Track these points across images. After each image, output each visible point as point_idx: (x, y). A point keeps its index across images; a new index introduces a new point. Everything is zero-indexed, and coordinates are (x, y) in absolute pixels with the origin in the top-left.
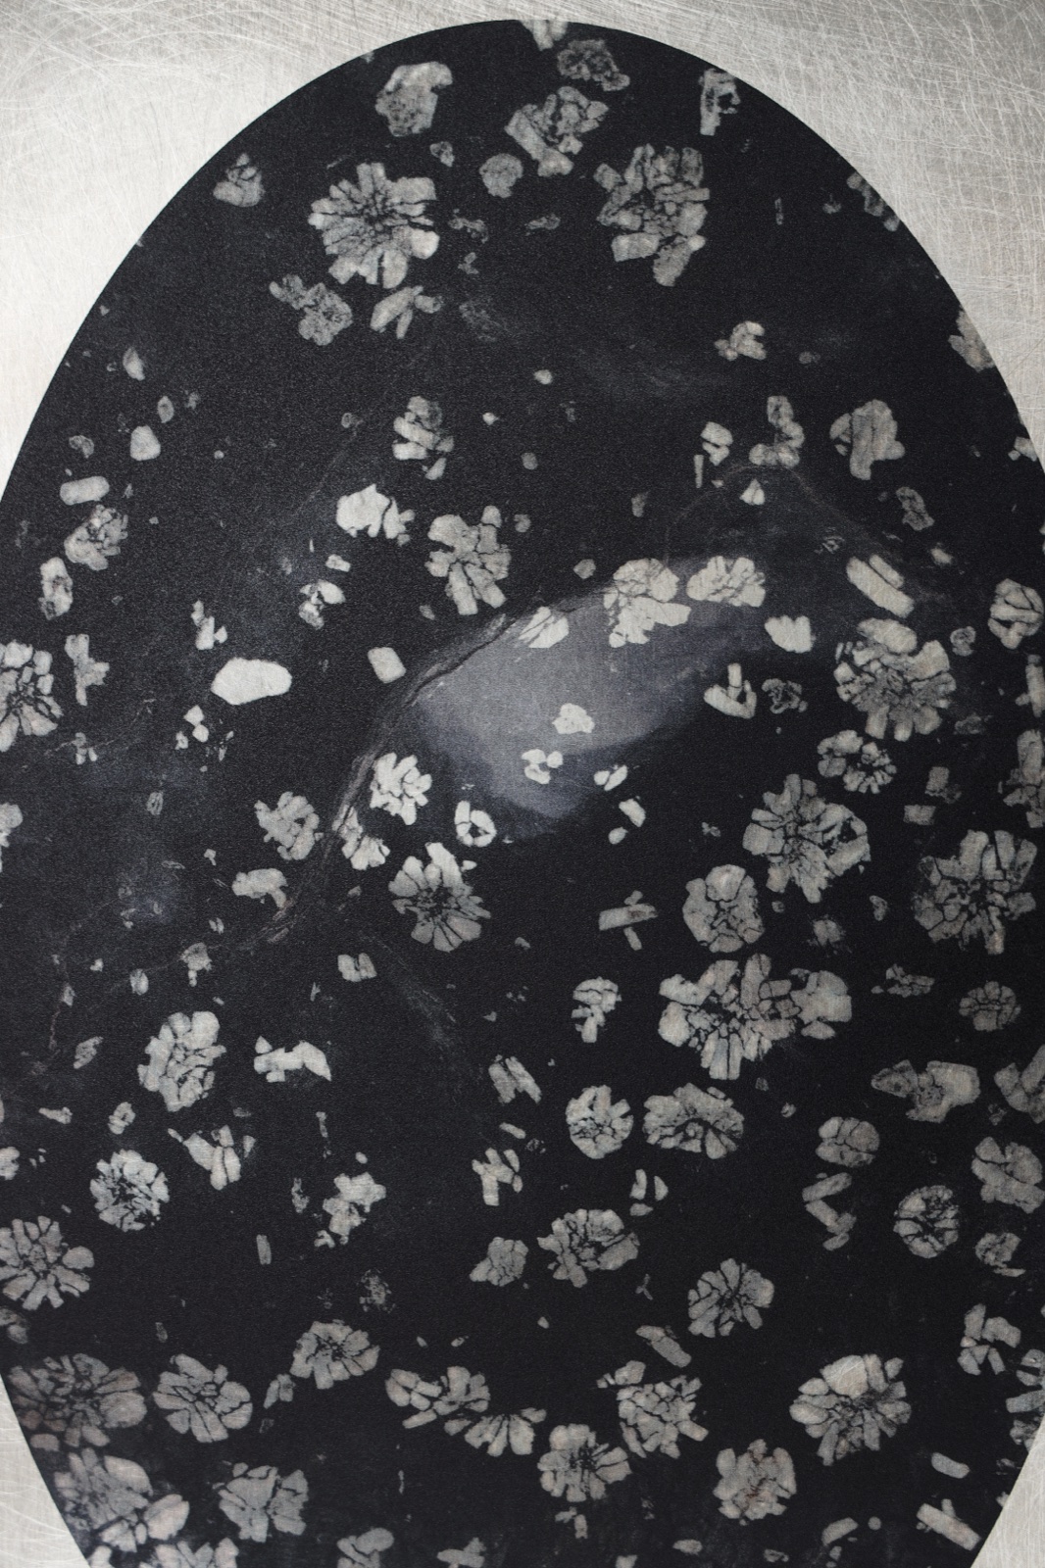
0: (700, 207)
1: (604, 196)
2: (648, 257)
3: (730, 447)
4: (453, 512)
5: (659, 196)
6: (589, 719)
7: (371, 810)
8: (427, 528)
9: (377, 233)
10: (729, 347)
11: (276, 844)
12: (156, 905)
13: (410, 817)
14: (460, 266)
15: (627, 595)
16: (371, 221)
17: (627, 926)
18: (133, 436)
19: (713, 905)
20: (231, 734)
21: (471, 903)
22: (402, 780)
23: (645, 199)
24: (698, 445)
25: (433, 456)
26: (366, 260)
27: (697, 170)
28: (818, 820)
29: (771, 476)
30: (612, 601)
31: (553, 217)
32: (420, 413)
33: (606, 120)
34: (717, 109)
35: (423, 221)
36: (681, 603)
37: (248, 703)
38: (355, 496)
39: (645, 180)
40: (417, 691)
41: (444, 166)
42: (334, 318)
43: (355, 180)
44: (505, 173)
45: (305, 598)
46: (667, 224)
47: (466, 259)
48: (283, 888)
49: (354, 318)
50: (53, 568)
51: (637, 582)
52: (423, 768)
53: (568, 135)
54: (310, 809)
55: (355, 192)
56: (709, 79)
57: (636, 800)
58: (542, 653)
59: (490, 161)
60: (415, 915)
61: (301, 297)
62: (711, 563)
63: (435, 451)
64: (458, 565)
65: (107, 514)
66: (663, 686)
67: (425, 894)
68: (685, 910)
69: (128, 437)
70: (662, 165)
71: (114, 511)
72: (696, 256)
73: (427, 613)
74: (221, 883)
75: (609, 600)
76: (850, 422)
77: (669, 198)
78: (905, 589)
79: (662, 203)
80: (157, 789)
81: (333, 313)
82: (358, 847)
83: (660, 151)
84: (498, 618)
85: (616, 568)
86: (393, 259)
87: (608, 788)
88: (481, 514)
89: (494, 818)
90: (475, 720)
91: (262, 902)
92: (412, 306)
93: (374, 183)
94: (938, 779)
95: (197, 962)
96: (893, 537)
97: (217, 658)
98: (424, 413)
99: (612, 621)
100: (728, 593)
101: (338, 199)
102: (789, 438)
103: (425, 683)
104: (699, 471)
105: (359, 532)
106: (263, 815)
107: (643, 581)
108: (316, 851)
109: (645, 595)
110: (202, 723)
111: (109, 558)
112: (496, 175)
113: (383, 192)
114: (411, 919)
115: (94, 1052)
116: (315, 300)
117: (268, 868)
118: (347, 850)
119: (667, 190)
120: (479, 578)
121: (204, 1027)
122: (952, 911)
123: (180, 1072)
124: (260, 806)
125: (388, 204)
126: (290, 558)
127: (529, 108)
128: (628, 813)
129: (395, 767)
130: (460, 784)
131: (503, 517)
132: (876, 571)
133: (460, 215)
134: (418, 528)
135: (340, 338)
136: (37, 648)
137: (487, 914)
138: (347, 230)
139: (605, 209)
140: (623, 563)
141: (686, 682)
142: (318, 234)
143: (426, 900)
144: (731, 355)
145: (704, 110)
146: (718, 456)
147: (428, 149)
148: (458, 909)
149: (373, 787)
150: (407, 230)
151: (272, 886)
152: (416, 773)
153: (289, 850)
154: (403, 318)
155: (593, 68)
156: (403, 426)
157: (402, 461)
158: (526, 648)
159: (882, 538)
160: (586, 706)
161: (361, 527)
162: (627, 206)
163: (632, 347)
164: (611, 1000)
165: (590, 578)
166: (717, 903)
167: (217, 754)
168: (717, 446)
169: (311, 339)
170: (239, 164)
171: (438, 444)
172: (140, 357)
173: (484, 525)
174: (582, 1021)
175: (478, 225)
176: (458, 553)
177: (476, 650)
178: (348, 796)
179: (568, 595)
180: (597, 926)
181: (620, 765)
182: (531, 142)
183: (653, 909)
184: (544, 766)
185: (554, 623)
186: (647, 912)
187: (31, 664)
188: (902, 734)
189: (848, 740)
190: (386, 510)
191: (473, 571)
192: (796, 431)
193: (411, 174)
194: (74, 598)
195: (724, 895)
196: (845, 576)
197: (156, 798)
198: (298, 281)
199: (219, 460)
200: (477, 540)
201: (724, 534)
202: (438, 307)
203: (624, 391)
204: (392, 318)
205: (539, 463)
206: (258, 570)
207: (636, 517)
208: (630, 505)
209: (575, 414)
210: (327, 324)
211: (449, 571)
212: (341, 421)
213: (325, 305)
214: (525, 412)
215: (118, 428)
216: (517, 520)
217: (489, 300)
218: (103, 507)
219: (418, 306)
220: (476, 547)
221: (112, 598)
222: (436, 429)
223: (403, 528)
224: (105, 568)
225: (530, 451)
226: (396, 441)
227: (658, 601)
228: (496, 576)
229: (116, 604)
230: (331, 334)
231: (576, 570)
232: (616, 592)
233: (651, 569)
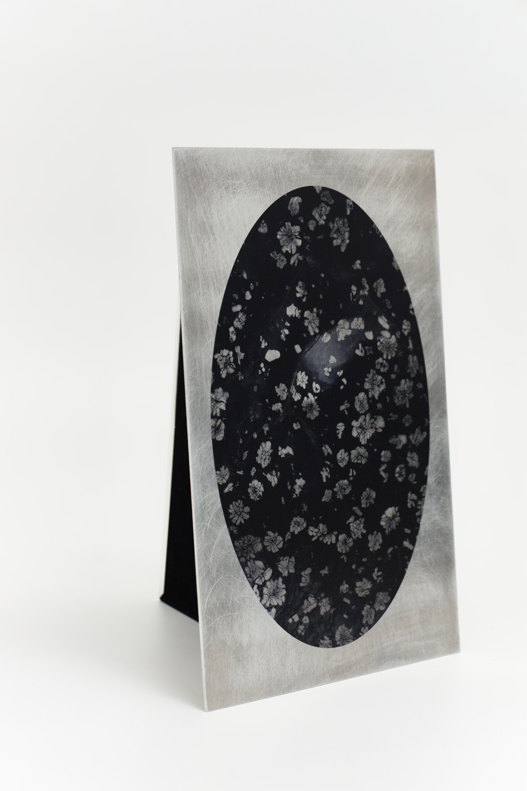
0: (348, 232)
1: (331, 230)
2: (339, 245)
3: (356, 291)
4: (308, 310)
5: (341, 230)
6: (335, 359)
7: (297, 386)
9: (290, 240)
10: (354, 267)
11: (279, 396)
12: (257, 415)
13: (304, 387)
14: (306, 248)
15: (340, 328)
16: (289, 237)
17: (345, 409)
19: (360, 402)
20: (269, 369)
21: (317, 407)
22: (302, 378)
23: (338, 231)
24: (350, 291)
25: (304, 296)
26: (288, 247)
27: (347, 223)
28: (376, 380)
29: (364, 297)
31: (322, 235)
33: (330, 211)
34: (350, 209)
35: (298, 237)
36: (350, 329)
37: (272, 361)
38: (290, 307)
39: (338, 226)
40: (304, 355)
41: (301, 223)
43: (285, 227)
44: (313, 224)
45: (282, 333)
46: (342, 237)
47: (307, 246)
48: (281, 407)
49: (286, 262)
50: (231, 329)
51: (342, 325)
52: (306, 374)
53: (324, 215)
54: (285, 387)
55: (285, 229)
56: (348, 201)
57: (345, 378)
58: (326, 344)
59: (310, 222)
60: (307, 411)
61: (276, 256)
62: (355, 319)
64: (310, 323)
65: (242, 314)
66: (348, 350)
67: (308, 406)
68: (355, 404)
69: (245, 294)
70: (341, 222)
72: (348, 244)
73: (305, 336)
74: (269, 408)
75: (337, 329)
76: (377, 284)
78: (388, 323)
80: (256, 385)
81: (282, 260)
82: (295, 395)
83: (340, 219)
84: (318, 336)
85: (338, 322)
86: (293, 246)
87: (340, 376)
88: (313, 310)
89: (320, 385)
90: (315, 362)
91: (278, 411)
92: (297, 258)
93: (289, 227)
94: (396, 367)
95: (266, 429)
96: (385, 311)
97: (266, 349)
98: (301, 285)
99: (338, 335)
100: (358, 326)
101: (282, 231)
102: (366, 288)
103: (305, 353)
104: (351, 297)
106: (277, 389)
108: (287, 397)
109: (344, 328)
110: (264, 367)
112: (311, 225)
113: (290, 229)
114: (306, 413)
115: (247, 454)
116: (279, 257)
117: (278, 403)
118: (293, 396)
119: (342, 228)
120: (314, 326)
121: (269, 444)
122: (400, 399)
123: (264, 458)
124: (276, 387)
125: (292, 232)
126: (278, 323)
127: (316, 208)
128: (343, 382)
129: (301, 375)
130: (313, 377)
131: (317, 310)
132: (383, 319)
133: (305, 235)
134: (302, 314)
135: (285, 266)
136: (230, 350)
137: (320, 409)
138: (284, 239)
139: (331, 233)
140: (339, 320)
141: (352, 349)
142: (278, 240)
145: (347, 209)
146: (354, 293)
147: (298, 219)
148: (314, 409)
149: (297, 380)
150: (296, 239)
151: (279, 407)
152: (305, 376)
153: (282, 398)
154: (296, 261)
155: (327, 199)
156: (298, 289)
157: (298, 297)
158: (323, 342)
159: (383, 311)
160: (334, 356)
161: (291, 315)
162: (335, 232)
163: (338, 267)
164: (343, 427)
165: (333, 325)
167: (267, 375)
168: (354, 291)
169: (278, 267)
170: (263, 223)
171: (304, 293)
172: (245, 272)
173: (314, 313)
174: (338, 434)
175: (309, 238)
176: (309, 320)
177: (314, 344)
178: (292, 383)
179: (330, 329)
180: (340, 410)
181: (341, 370)
182: (317, 217)
184: (328, 372)
185: (328, 336)
186: (348, 405)
187: (228, 355)
188: (389, 358)
189: (380, 360)
190: (295, 310)
191: (312, 324)
192: (367, 286)
193: (296, 225)
194: (237, 336)
195: (362, 400)
196: (377, 321)
197: (256, 387)
198: (276, 252)
199: (263, 299)
200: (313, 316)
201: (357, 312)
202: (302, 258)
203: (337, 278)
204: (294, 261)
205: (323, 297)
206: (272, 327)
207: (341, 309)
208: (339, 306)
209: (329, 284)
210: (282, 263)
211: (308, 324)
212: (286, 288)
213: (281, 258)
214: (319, 284)
215: (243, 292)
216: (320, 311)
217: (312, 256)
218: (241, 312)
219: (299, 258)
220: (313, 318)
221: (244, 336)
222: (304, 289)
223: (299, 314)
224: (242, 328)
225: (321, 294)
226: (297, 292)
227: (346, 329)
228: (317, 325)
229: (245, 338)
230: (283, 266)
231: (331, 323)
232: (338, 327)
233: (344, 321)
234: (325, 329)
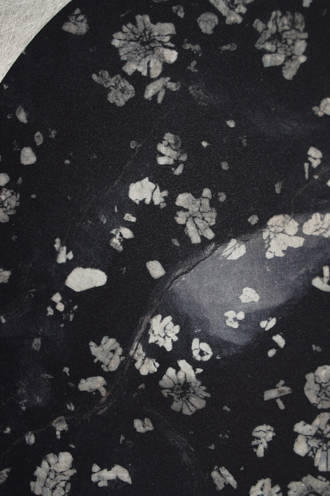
0: (303, 42)
1: (257, 35)
2: (280, 66)
3: (321, 159)
4: (188, 192)
5: (284, 36)
6: (257, 295)
7: (149, 344)
8: (175, 199)
9: (146, 50)
10: (319, 110)
11: (100, 363)
12: (38, 398)
13: (169, 347)
14: (188, 68)
15: (274, 233)
16: (143, 44)
17: (277, 398)
18: (22, 152)
19: (318, 385)
20: (76, 307)
21: (201, 390)
22: (165, 328)
23: (277, 37)
24: (306, 158)
25: (177, 163)
26: (141, 64)
27: (302, 24)
30: (267, 236)
31: (234, 44)
32: (170, 141)
35: (169, 44)
36: (300, 236)
37: (85, 291)
38: (138, 183)
39: (277, 28)
40: (171, 282)
41: (179, 17)
42: (125, 92)
43: (135, 23)
44: (209, 22)
45: (113, 236)
46: (288, 49)
47: (191, 64)
48: (104, 386)
49: (135, 93)
51: (279, 226)
52: (175, 322)
53: (240, 4)
54: (118, 345)
55: (135, 29)
57: (280, 335)
58: (233, 262)
59: (202, 16)
60: (172, 397)
61: (108, 81)
62: (314, 216)
63: (178, 160)
64: (191, 218)
65: (9, 193)
66: (292, 278)
67: (177, 386)
68: (305, 389)
69: (19, 153)
70: (285, 21)
71: (12, 191)
72: (302, 65)
73: (176, 243)
74: (72, 385)
75: (265, 235)
77: (289, 37)
79: (286, 39)
80: (37, 336)
81: (125, 90)
82: (143, 363)
83: (284, 14)
84: (211, 245)
85: (268, 219)
86: (155, 63)
87: (267, 329)
88: (202, 193)
89: (211, 346)
90: (201, 297)
91: (94, 393)
92: (165, 87)
93: (144, 25)
95: (60, 427)
97: (69, 267)
98: (172, 141)
99: (267, 246)
100: (322, 231)
101: (126, 33)
103: (175, 279)
104: (307, 171)
105: (140, 202)
106: (94, 349)
107: (281, 225)
108: (122, 366)
109: (283, 232)
110: (61, 301)
111: (9, 216)
112: (205, 23)
113: (149, 29)
114: (171, 400)
115: (6, 476)
116: (115, 83)
117: (96, 376)
118: (138, 365)
119: (288, 33)
120: (201, 224)
121: (66, 459)
123: (52, 484)
124: (92, 344)
125: (152, 35)
126: (105, 215)
128: (277, 342)
129: (161, 322)
130: (194, 329)
131: (212, 194)
133: (188, 42)
134: (170, 200)
135: (129, 103)
137: (208, 395)
138: (131, 48)
139: (258, 41)
140: (271, 217)
141: (303, 275)
142: (116, 50)
143: (178, 389)
144: (320, 114)
146: (315, 164)
147: (171, 9)
148: (194, 393)
149: (150, 333)
150: (162, 49)
151: (99, 385)
152: (172, 324)
153: (107, 366)
154: (160, 93)
156: (162, 148)
157: (162, 165)
158: (225, 259)
160: (255, 288)
161: (141, 199)
162: (269, 40)
163: (273, 109)
164: (270, 435)
165: (255, 225)
166: (320, 384)
167: (69, 317)
168: (315, 159)
169: (114, 103)
170: (75, 13)
171: (179, 157)
172: (25, 111)
173: (203, 198)
174: (257, 446)
175: (197, 47)
176: (190, 212)
177: (200, 261)
178: (137, 338)
179: (245, 233)
180: (263, 398)
181: (272, 318)
182: (221, 7)
183: (289, 389)
184: (235, 319)
185: (239, 247)
186: (287, 390)
190: (154, 190)
191: (198, 221)
193: (163, 21)
195: (324, 381)
197: (37, 341)
198: (107, 73)
199: (67, 165)
200: (200, 205)
201: (319, 202)
202: (178, 88)
203: (270, 131)
204: (155, 93)
205: (229, 167)
206: (89, 221)
207: (277, 194)
208: (274, 188)
209: (246, 142)
210: (122, 96)
211: (186, 221)
212: (130, 145)
213: (121, 86)
214: (222, 141)
215: (14, 148)
216: (219, 195)
217: (203, 85)
218: (6, 189)
219: (168, 87)
220: (199, 209)
221: (12, 237)
222: (178, 149)
223: (163, 200)
224: (8, 221)
225: (225, 161)
226: (158, 155)
227: (289, 235)
228: (209, 224)
229: (14, 240)
230: (124, 100)
231: (249, 220)
232: (269, 231)
233: (285, 219)
234: (232, 232)
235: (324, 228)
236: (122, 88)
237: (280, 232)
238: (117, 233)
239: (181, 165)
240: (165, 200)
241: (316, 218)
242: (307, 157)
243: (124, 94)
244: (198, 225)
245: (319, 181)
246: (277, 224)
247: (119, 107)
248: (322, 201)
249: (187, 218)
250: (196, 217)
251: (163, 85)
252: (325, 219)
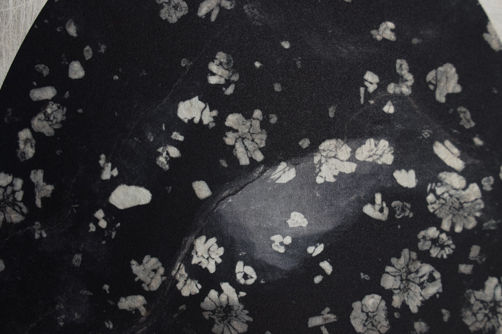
3: (378, 84)
4: (238, 112)
6: (305, 220)
7: (191, 265)
8: (224, 119)
10: (378, 34)
11: (141, 282)
12: (76, 314)
13: (212, 269)
15: (325, 157)
17: (322, 325)
18: (71, 67)
19: (365, 314)
20: (119, 224)
21: (243, 314)
22: (209, 250)
24: (362, 82)
25: (228, 83)
28: (417, 272)
29: (398, 99)
30: (318, 160)
32: (222, 60)
36: (353, 162)
37: (128, 209)
38: (187, 102)
40: (217, 204)
42: (178, 9)
45: (160, 154)
48: (144, 305)
49: (189, 10)
50: (25, 134)
51: (331, 151)
52: (219, 244)
54: (160, 264)
57: (328, 261)
58: (282, 186)
60: (214, 320)
62: (368, 142)
63: (229, 80)
64: (240, 139)
65: (55, 107)
66: (343, 203)
67: (219, 309)
68: (351, 317)
69: (67, 67)
71: (59, 105)
73: (224, 164)
74: (112, 303)
75: (316, 159)
76: (436, 73)
78: (461, 157)
80: (79, 252)
81: (178, 7)
82: (185, 284)
84: (260, 167)
85: (320, 143)
87: (314, 255)
88: (252, 114)
89: (256, 270)
90: (247, 220)
91: (134, 312)
92: (219, 5)
94: (475, 251)
96: (455, 131)
97: (113, 183)
98: (224, 60)
99: (318, 170)
100: (375, 157)
102: (406, 81)
103: (222, 200)
104: (362, 95)
105: (189, 120)
106: (135, 267)
107: (333, 150)
108: (163, 285)
109: (335, 157)
110: (103, 218)
111: (55, 130)
114: (211, 322)
117: (136, 295)
118: (179, 286)
120: (250, 146)
122: (480, 316)
124: (133, 262)
126: (153, 133)
128: (324, 268)
129: (205, 243)
130: (240, 252)
131: (263, 115)
132: (447, 148)
134: (220, 120)
135: (181, 20)
136: (15, 176)
137: (251, 319)
140: (324, 141)
141: (354, 202)
143: (220, 312)
144: (379, 38)
146: (372, 88)
148: (236, 317)
149: (193, 253)
151: (139, 304)
152: (216, 246)
153: (148, 285)
154: (214, 11)
156: (213, 67)
157: (213, 85)
158: (274, 182)
159: (450, 132)
160: (303, 213)
161: (190, 118)
165: (307, 148)
166: (367, 314)
167: (111, 235)
168: (371, 83)
169: (166, 19)
171: (231, 77)
172: (75, 24)
173: (254, 119)
176: (240, 133)
177: (248, 183)
178: (180, 258)
179: (295, 156)
180: (307, 325)
181: (320, 243)
183: (335, 316)
184: (282, 244)
185: (289, 170)
186: (332, 318)
187: (11, 184)
188: (458, 229)
189: (432, 232)
190: (204, 110)
191: (247, 143)
192: (410, 77)
194: (37, 149)
195: (371, 310)
196: (432, 150)
197: (78, 257)
199: (116, 80)
200: (250, 127)
201: (374, 128)
202: (233, 7)
203: (326, 54)
204: (209, 11)
205: (282, 88)
206: (135, 139)
207: (330, 118)
208: (328, 112)
209: (301, 64)
210: (175, 12)
211: (235, 142)
212: (181, 62)
213: (174, 2)
214: (276, 62)
215: (63, 61)
216: (271, 117)
217: (259, 4)
218: (53, 103)
219: (222, 5)
220: (249, 130)
221: (56, 151)
222: (230, 69)
223: (212, 119)
224: (53, 135)
225: (278, 82)
226: (209, 74)
227: (341, 161)
228: (259, 146)
229: (59, 154)
230: (177, 17)
231: (300, 143)
232: (320, 155)
233: (338, 144)
234: (282, 155)
235: (378, 155)
236: (176, 4)
237: (332, 157)
238: (163, 151)
239: (232, 84)
240: (214, 119)
241: (370, 144)
242: (364, 82)
243: (177, 11)
244: (247, 147)
245: (375, 106)
246: (330, 149)
247: (172, 23)
248: (377, 127)
249: (237, 139)
250: (245, 138)
251: (218, 3)
252: (379, 145)
